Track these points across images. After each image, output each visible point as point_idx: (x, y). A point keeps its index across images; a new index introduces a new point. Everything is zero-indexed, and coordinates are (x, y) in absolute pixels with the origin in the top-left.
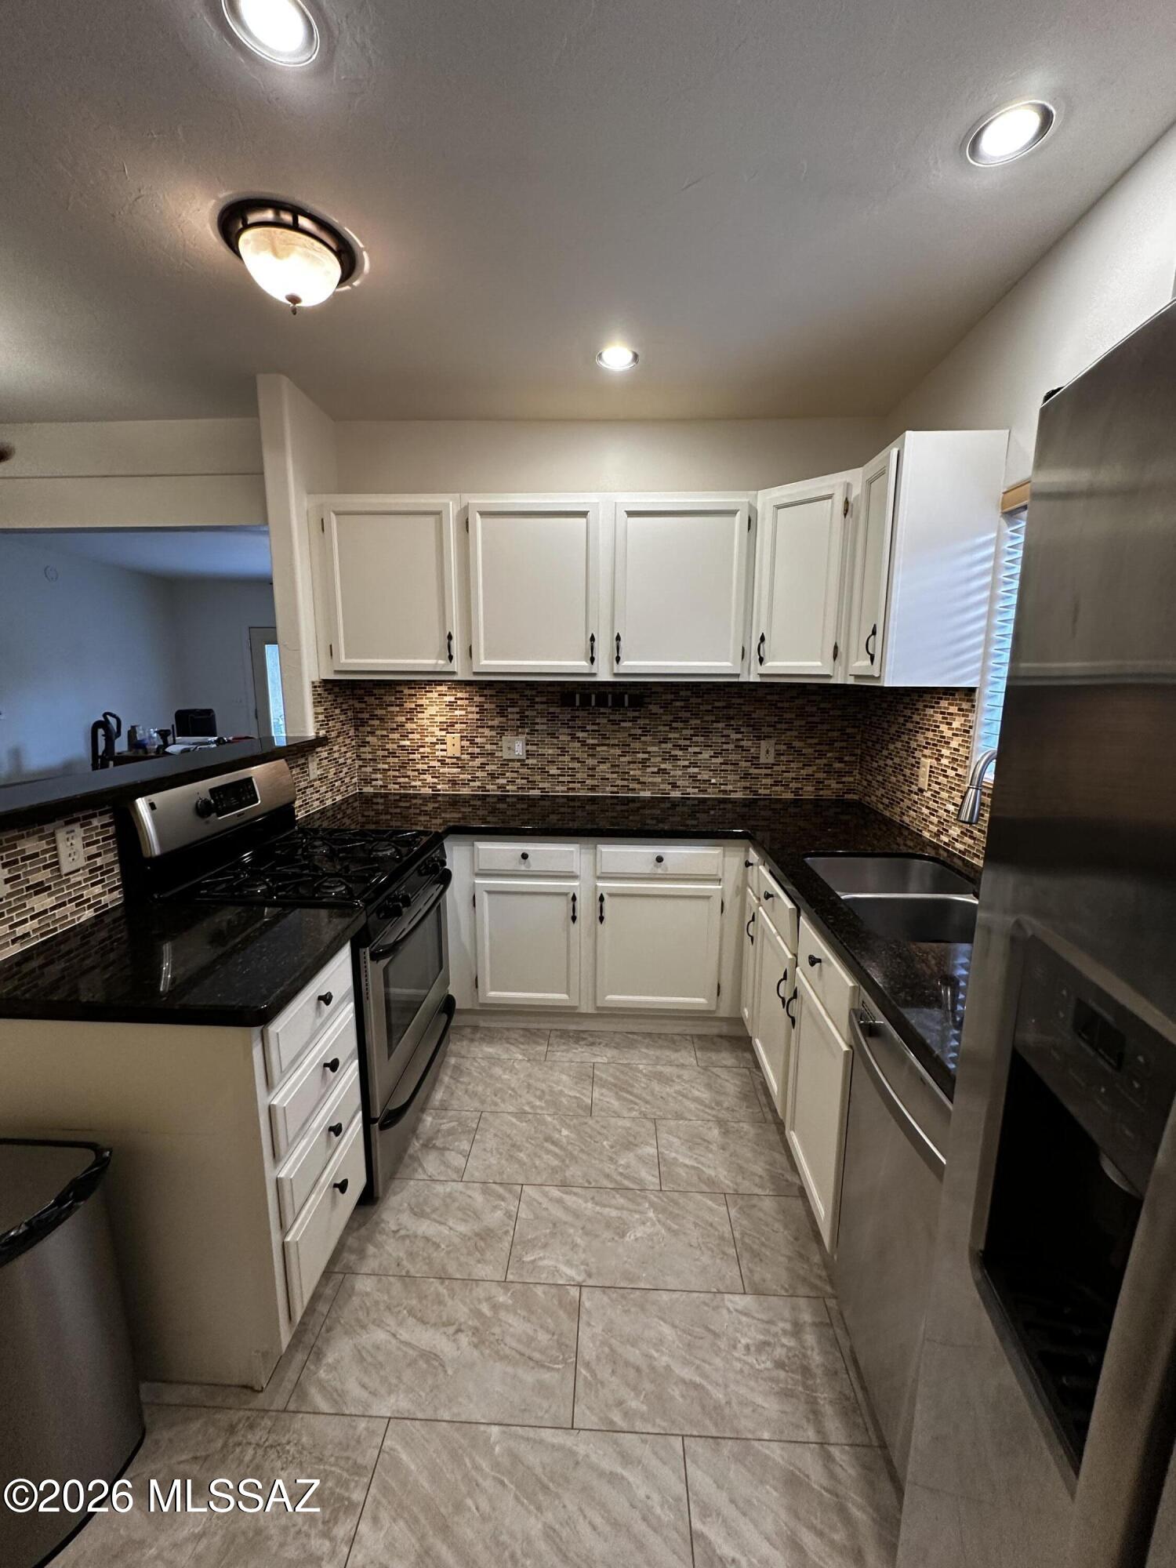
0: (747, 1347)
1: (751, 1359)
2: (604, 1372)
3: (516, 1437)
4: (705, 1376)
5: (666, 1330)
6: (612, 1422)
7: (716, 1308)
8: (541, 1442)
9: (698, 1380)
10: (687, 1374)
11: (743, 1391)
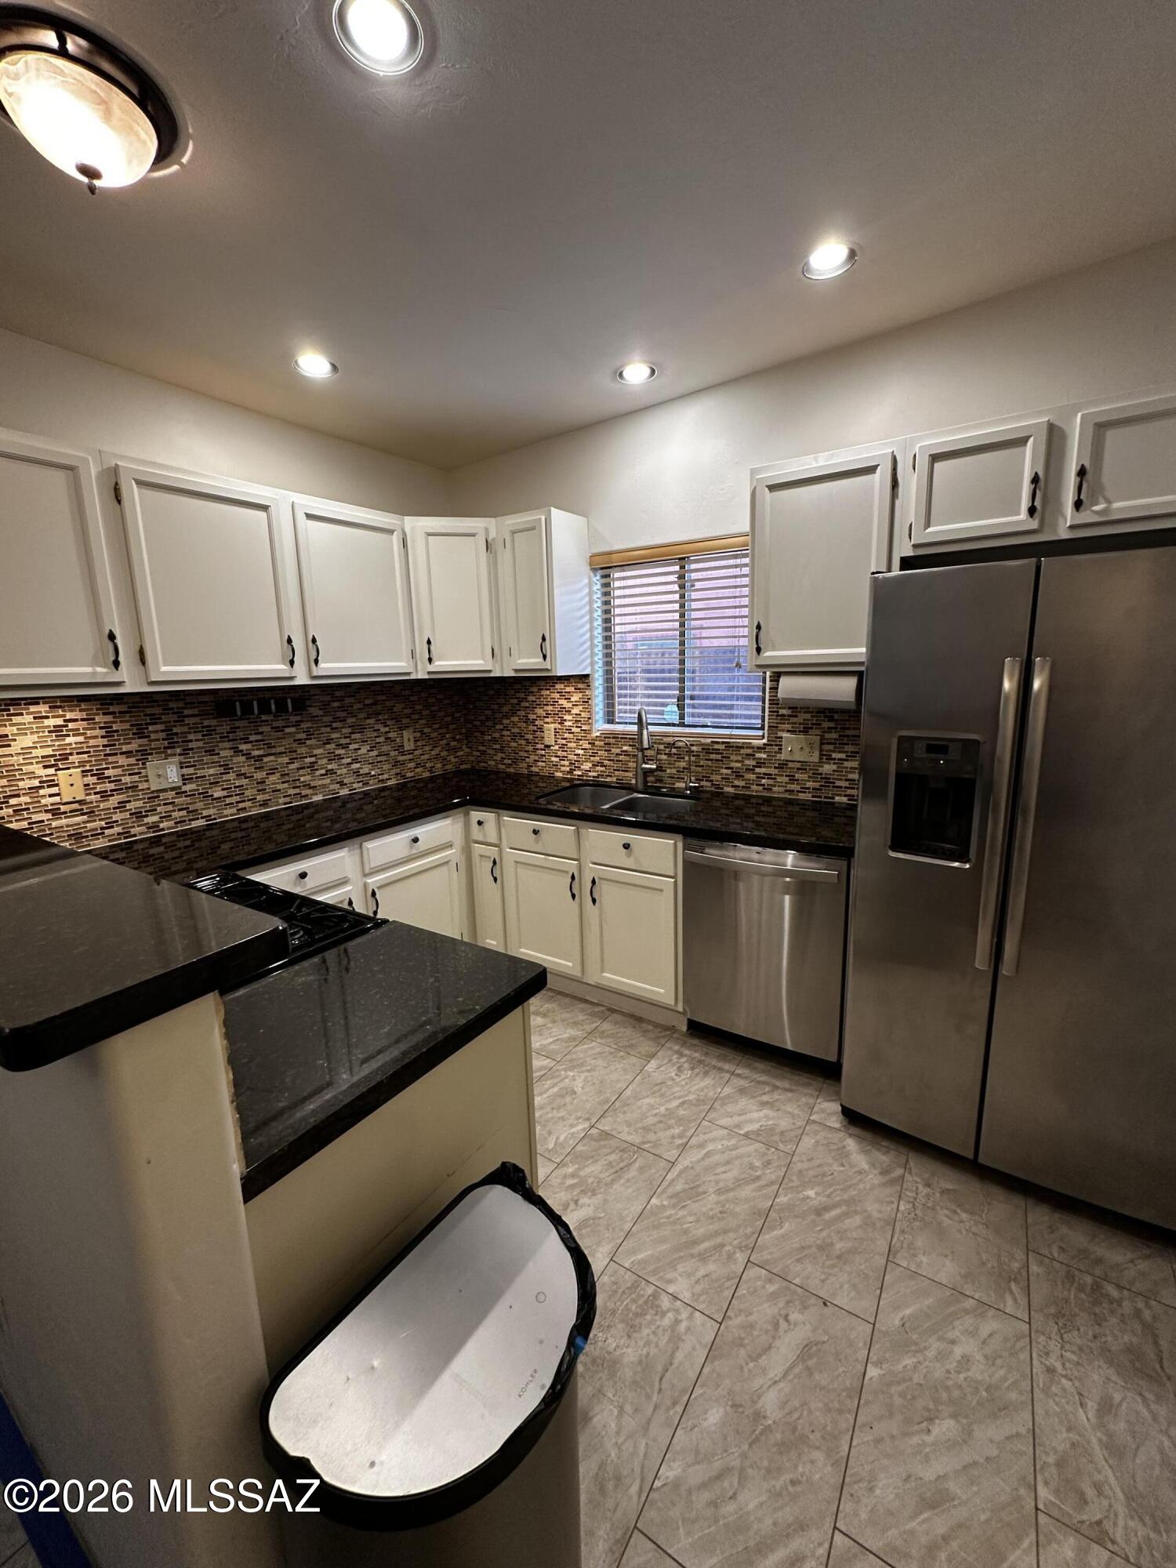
0: (676, 1075)
1: (683, 1077)
2: (651, 1137)
3: (664, 1191)
4: (680, 1098)
5: (647, 1101)
6: (682, 1144)
7: (649, 1076)
8: (673, 1180)
9: (681, 1100)
10: (676, 1103)
11: (696, 1087)
